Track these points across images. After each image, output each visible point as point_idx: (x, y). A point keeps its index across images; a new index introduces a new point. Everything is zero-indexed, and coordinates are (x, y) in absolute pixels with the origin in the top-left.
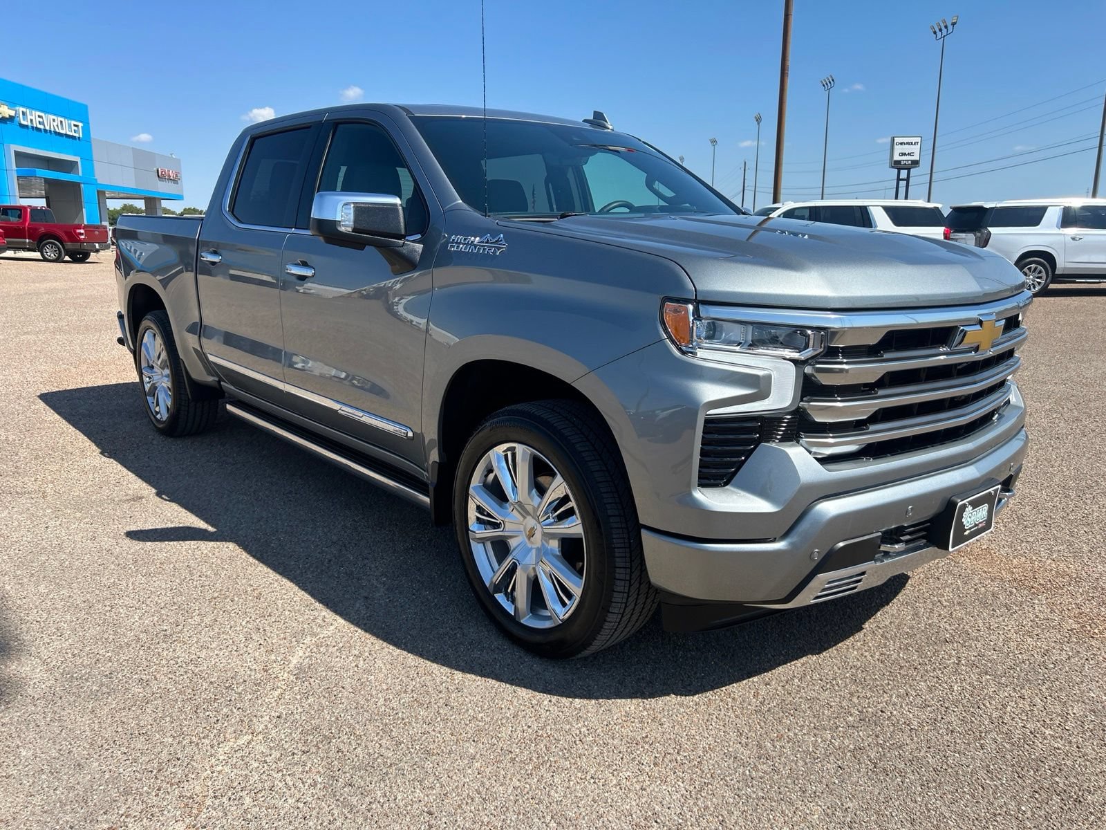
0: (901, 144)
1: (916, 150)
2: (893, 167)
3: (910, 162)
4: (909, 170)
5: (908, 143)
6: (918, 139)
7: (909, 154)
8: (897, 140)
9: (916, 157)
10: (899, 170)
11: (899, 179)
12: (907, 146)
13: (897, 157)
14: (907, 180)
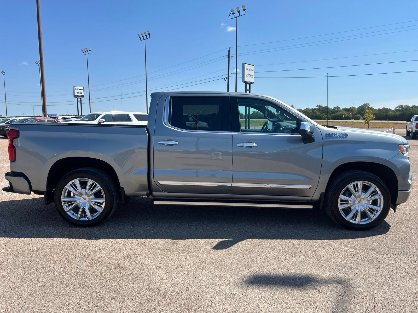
0: (77, 89)
1: (82, 91)
2: (75, 97)
3: (81, 96)
4: (81, 99)
5: (79, 89)
6: (83, 88)
7: (80, 93)
8: (75, 88)
9: (83, 94)
10: (77, 98)
11: (78, 102)
12: (79, 90)
13: (76, 94)
14: (81, 102)
